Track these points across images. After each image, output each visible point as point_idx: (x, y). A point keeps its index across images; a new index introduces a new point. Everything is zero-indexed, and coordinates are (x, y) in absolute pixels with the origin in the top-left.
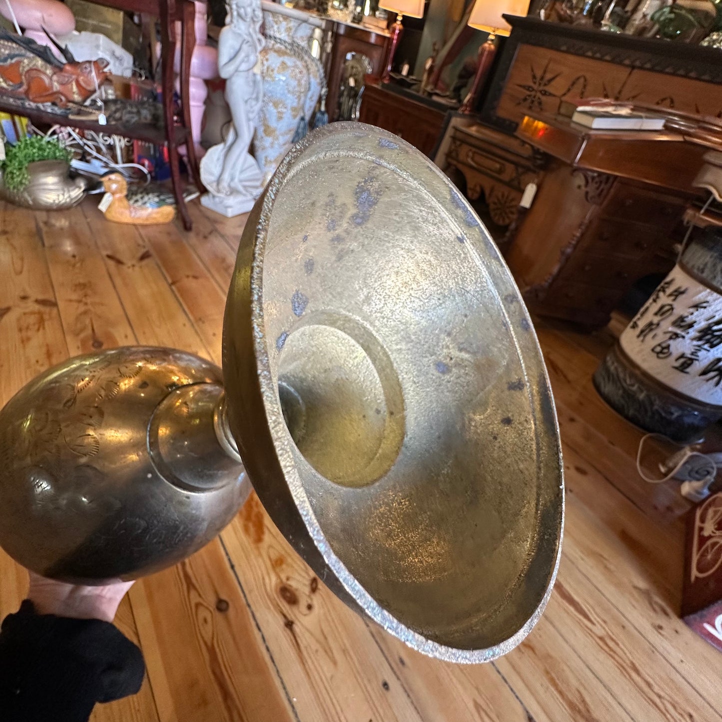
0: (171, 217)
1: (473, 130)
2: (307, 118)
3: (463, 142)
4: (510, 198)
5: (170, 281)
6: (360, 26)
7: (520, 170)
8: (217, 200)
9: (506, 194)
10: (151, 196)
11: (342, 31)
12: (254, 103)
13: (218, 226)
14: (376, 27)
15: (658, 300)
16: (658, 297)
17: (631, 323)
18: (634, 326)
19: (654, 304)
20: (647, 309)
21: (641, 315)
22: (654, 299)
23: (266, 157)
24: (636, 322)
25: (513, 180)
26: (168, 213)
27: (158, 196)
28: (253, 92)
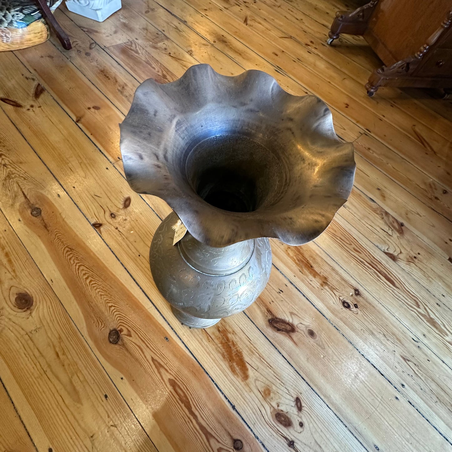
5: (75, 119)
13: (95, 37)
26: (39, 30)
27: (21, 11)
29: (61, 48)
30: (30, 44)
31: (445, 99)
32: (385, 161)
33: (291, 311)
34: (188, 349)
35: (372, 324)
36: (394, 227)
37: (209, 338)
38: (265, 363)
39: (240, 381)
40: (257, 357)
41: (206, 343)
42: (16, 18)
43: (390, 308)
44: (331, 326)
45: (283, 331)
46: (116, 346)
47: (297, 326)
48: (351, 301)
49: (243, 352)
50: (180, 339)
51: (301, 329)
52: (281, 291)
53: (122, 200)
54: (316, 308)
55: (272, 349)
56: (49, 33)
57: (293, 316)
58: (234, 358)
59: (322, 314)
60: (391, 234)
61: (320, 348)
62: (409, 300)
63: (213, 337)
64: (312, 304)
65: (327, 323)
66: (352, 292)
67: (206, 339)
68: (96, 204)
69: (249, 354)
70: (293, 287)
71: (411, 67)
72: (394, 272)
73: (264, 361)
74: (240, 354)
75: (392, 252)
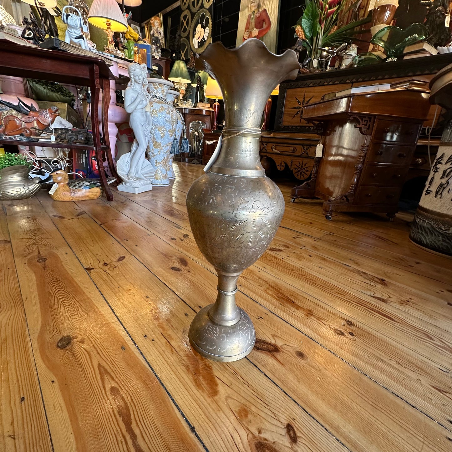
0: (98, 195)
1: (272, 135)
2: (178, 139)
3: (267, 142)
4: (304, 163)
5: (100, 223)
6: (197, 108)
7: (305, 147)
8: (128, 184)
9: (301, 162)
10: (84, 182)
11: (187, 112)
12: (147, 126)
13: (131, 198)
14: (205, 107)
15: (438, 170)
16: (437, 168)
17: (424, 193)
18: (428, 192)
19: (437, 173)
20: (432, 179)
21: (429, 184)
22: (434, 172)
23: (156, 161)
24: (428, 190)
25: (303, 153)
26: (96, 192)
27: (89, 182)
28: (146, 121)
29: (106, 200)
30: (87, 198)
31: (391, 221)
32: (352, 246)
33: (273, 334)
34: (146, 359)
35: (378, 351)
36: (376, 281)
37: (174, 350)
38: (242, 379)
39: (206, 397)
40: (230, 372)
41: (168, 355)
44: (324, 350)
45: (264, 350)
46: (62, 351)
47: (281, 346)
48: (344, 329)
49: (212, 367)
50: (139, 350)
51: (287, 349)
52: (261, 317)
53: (118, 257)
54: (303, 334)
57: (275, 338)
58: (201, 371)
59: (311, 339)
60: (375, 286)
61: (313, 370)
63: (178, 350)
64: (298, 330)
65: (319, 347)
66: (344, 323)
67: (169, 351)
68: (94, 258)
69: (220, 369)
70: (274, 315)
71: (349, 199)
72: (388, 310)
73: (239, 377)
74: (208, 368)
75: (380, 296)
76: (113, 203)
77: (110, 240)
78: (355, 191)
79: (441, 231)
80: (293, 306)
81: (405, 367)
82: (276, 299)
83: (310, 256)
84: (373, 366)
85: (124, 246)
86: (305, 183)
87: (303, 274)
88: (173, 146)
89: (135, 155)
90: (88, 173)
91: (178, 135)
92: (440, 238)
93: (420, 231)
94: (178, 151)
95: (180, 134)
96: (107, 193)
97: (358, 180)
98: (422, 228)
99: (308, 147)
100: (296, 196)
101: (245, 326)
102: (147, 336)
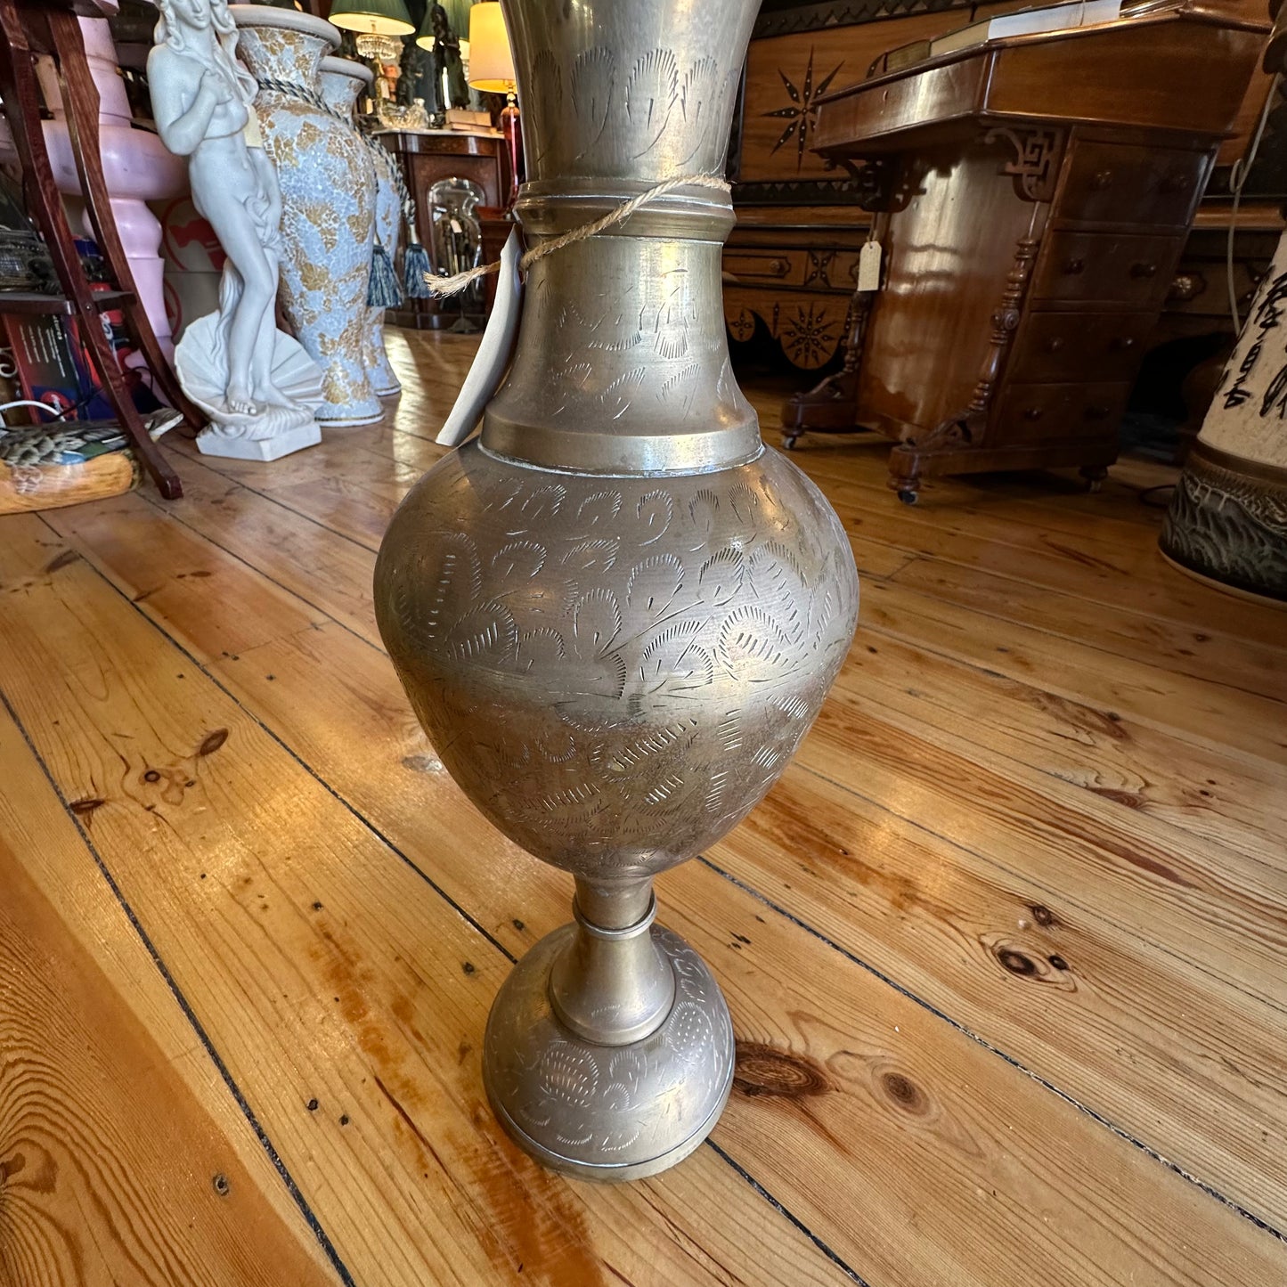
0: (125, 479)
2: (390, 250)
4: (816, 312)
5: (132, 595)
6: (446, 131)
7: (819, 256)
8: (231, 430)
9: (806, 310)
10: (60, 438)
11: (414, 147)
12: (263, 206)
13: (248, 481)
14: (473, 126)
15: (1279, 319)
16: (1275, 313)
17: (1219, 400)
18: (1236, 398)
19: (1272, 331)
20: (1255, 352)
21: (1242, 370)
22: (1263, 325)
23: (322, 336)
24: (1235, 391)
25: (812, 278)
26: (114, 469)
28: (256, 184)
29: (155, 494)
30: (84, 496)
31: (1094, 493)
32: (993, 597)
33: (794, 1007)
34: (317, 1227)
35: (1155, 1025)
36: (1092, 726)
37: (429, 1158)
38: (703, 1258)
40: (657, 1231)
41: (408, 1186)
42: (62, 448)
43: (1194, 955)
44: (978, 1051)
45: (770, 1093)
47: (828, 1063)
48: (1030, 947)
49: (587, 1215)
50: (288, 1180)
51: (853, 1074)
52: (742, 939)
53: (199, 738)
54: (897, 988)
55: (731, 1180)
56: (136, 477)
57: (803, 1025)
58: (543, 1248)
59: (927, 1007)
60: (1091, 743)
61: (956, 1154)
62: (1260, 922)
63: (445, 1151)
64: (878, 975)
65: (959, 1040)
66: (1023, 918)
67: (412, 1166)
68: (108, 754)
69: (617, 1222)
70: (785, 921)
71: (973, 430)
72: (1153, 839)
73: (693, 1250)
74: (570, 1227)
75: (1116, 786)
76: (185, 508)
77: (171, 663)
78: (990, 402)
79: (1271, 528)
80: (845, 870)
81: (1257, 1084)
82: (784, 846)
83: (873, 650)
84: (1153, 1094)
85: (224, 681)
86: (827, 380)
87: (859, 725)
88: (372, 278)
89: (237, 321)
90: (80, 399)
91: (388, 234)
92: (1268, 549)
93: (1200, 528)
94: (395, 292)
95: (394, 230)
96: (154, 471)
97: (1001, 367)
98: (1207, 516)
99: (827, 254)
100: (799, 427)
101: (695, 1025)
102: (321, 1101)
